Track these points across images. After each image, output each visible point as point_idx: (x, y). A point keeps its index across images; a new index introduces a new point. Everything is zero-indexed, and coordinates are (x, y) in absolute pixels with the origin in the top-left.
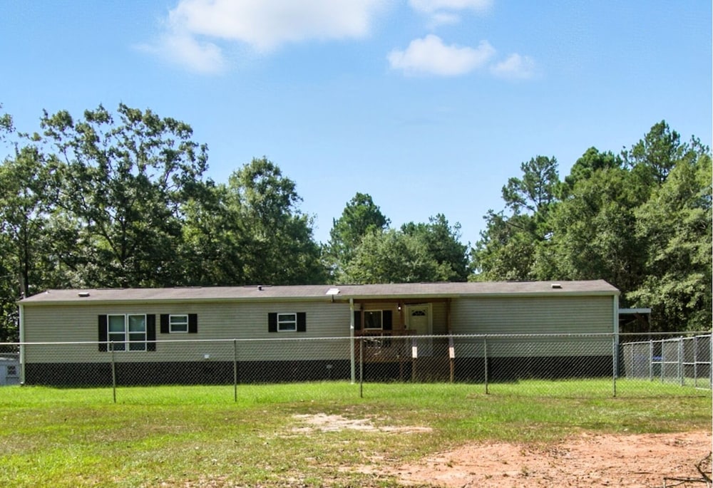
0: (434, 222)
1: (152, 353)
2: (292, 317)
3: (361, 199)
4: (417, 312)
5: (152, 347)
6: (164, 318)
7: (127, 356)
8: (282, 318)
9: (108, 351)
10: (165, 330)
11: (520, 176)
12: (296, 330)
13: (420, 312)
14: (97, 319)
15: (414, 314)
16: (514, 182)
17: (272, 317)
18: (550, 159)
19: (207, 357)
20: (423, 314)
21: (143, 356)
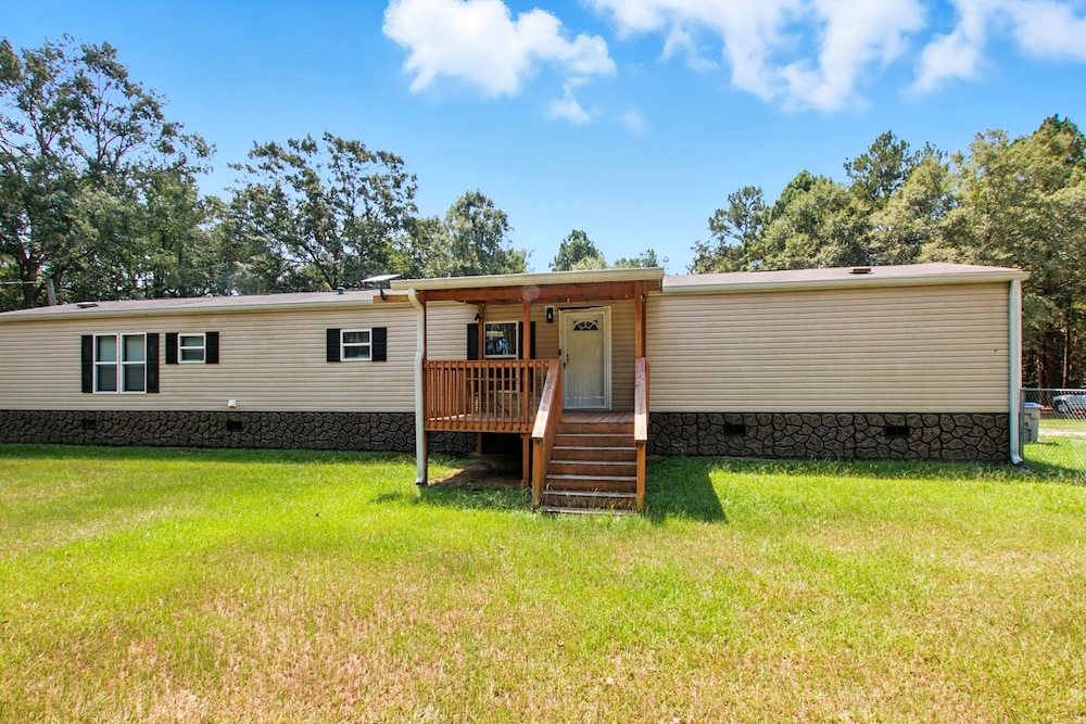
0: (645, 257)
1: (153, 396)
2: (363, 336)
3: (576, 235)
4: (582, 324)
5: (154, 387)
6: (171, 338)
7: (119, 400)
8: (348, 336)
9: (94, 392)
10: (171, 359)
11: (727, 207)
12: (371, 359)
13: (589, 324)
14: (80, 342)
15: (577, 328)
16: (720, 213)
17: (333, 335)
18: (757, 189)
19: (232, 403)
20: (595, 328)
21: (141, 401)
